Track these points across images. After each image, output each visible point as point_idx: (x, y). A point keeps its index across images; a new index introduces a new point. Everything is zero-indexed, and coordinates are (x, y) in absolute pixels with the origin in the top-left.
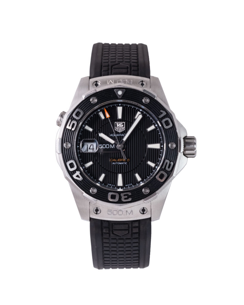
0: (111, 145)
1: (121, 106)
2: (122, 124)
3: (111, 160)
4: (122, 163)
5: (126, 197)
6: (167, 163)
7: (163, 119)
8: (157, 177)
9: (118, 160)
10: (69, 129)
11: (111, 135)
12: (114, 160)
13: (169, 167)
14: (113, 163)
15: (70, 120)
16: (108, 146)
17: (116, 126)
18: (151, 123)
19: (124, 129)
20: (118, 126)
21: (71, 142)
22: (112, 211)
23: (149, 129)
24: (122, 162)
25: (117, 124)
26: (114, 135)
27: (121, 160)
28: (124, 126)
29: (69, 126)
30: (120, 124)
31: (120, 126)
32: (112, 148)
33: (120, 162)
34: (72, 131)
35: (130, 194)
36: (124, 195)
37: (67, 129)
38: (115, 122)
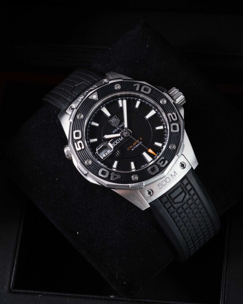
0: (119, 139)
1: (103, 107)
2: (114, 118)
3: (129, 149)
4: (139, 144)
5: (162, 162)
6: (170, 116)
7: (141, 89)
8: (172, 131)
9: (134, 144)
10: (80, 151)
11: (113, 132)
12: (131, 147)
13: (174, 118)
14: (132, 150)
15: (75, 144)
16: (118, 141)
17: (112, 123)
18: (134, 101)
19: (119, 120)
20: (112, 122)
21: (89, 158)
22: (161, 184)
23: (137, 106)
24: (137, 143)
25: (111, 121)
26: (115, 131)
27: (136, 143)
28: (117, 119)
29: (78, 148)
30: (113, 119)
31: (114, 121)
32: (122, 139)
33: (136, 145)
34: (83, 149)
35: (163, 158)
36: (160, 162)
37: (78, 151)
38: (109, 121)
